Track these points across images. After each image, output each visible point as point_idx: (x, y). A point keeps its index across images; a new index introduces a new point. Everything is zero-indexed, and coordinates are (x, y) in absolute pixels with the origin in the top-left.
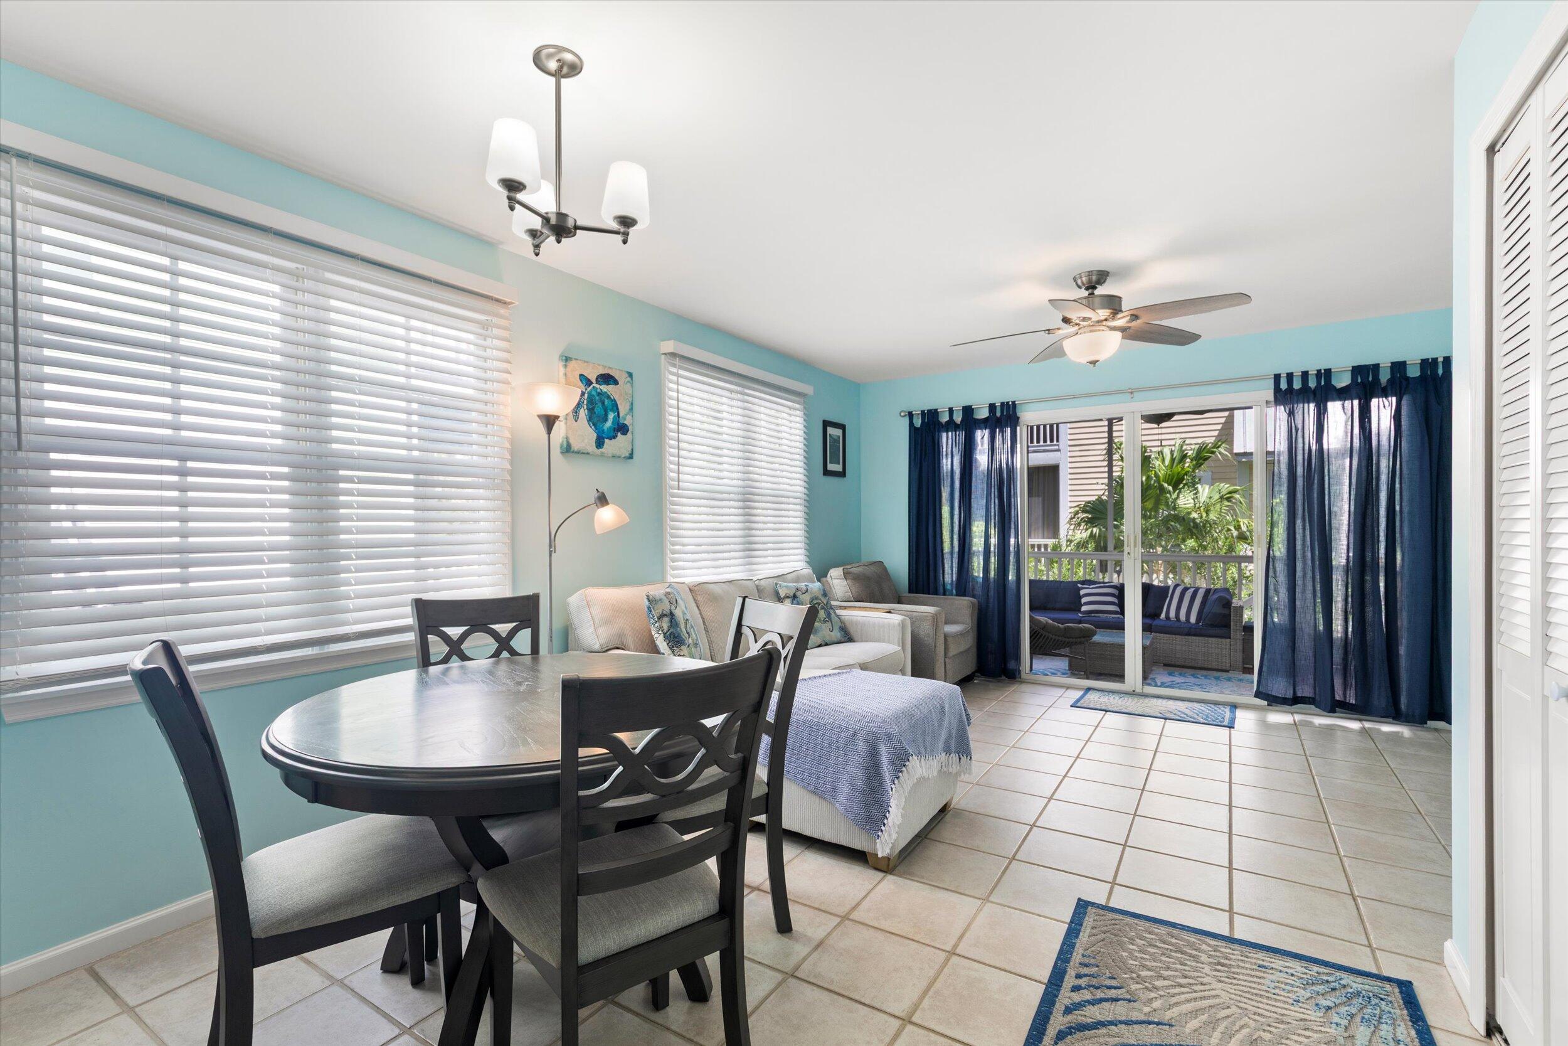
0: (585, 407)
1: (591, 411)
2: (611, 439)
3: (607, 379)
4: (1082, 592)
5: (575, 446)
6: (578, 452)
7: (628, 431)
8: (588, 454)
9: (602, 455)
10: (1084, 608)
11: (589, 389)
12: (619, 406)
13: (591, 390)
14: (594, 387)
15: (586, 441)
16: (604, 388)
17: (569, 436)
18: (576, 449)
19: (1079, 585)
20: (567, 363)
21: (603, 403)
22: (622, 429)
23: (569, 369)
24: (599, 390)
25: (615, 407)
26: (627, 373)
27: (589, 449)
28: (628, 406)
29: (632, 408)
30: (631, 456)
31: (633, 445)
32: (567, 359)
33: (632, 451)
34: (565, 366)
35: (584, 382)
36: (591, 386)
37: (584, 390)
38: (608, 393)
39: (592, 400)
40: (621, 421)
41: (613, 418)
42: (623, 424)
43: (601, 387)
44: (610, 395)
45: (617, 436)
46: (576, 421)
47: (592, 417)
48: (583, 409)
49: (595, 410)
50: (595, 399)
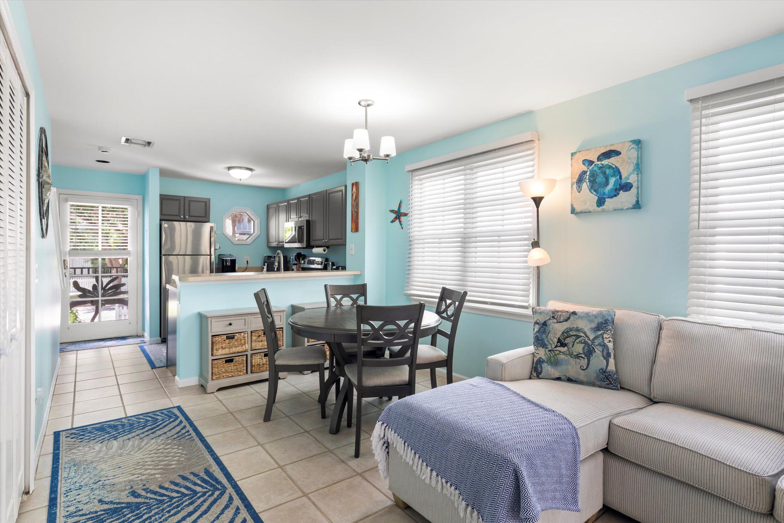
0: (587, 181)
1: (593, 182)
2: (612, 197)
3: (608, 154)
5: (578, 209)
6: (581, 213)
7: (631, 187)
8: (590, 212)
9: (603, 211)
11: (590, 168)
12: (621, 171)
13: (593, 168)
14: (595, 165)
15: (588, 204)
16: (605, 162)
17: (573, 203)
18: (579, 211)
20: (573, 157)
21: (605, 173)
23: (573, 161)
24: (600, 165)
25: (617, 172)
26: (631, 141)
27: (591, 209)
28: (632, 167)
29: (639, 168)
30: (637, 206)
31: (638, 198)
32: (572, 154)
33: (638, 202)
34: (572, 159)
35: (587, 164)
36: (593, 165)
37: (587, 170)
38: (610, 164)
39: (594, 174)
40: (624, 181)
41: (615, 182)
42: (625, 183)
43: (603, 162)
44: (611, 164)
45: (618, 194)
46: (579, 192)
47: (594, 186)
48: (585, 182)
49: (597, 180)
50: (596, 173)
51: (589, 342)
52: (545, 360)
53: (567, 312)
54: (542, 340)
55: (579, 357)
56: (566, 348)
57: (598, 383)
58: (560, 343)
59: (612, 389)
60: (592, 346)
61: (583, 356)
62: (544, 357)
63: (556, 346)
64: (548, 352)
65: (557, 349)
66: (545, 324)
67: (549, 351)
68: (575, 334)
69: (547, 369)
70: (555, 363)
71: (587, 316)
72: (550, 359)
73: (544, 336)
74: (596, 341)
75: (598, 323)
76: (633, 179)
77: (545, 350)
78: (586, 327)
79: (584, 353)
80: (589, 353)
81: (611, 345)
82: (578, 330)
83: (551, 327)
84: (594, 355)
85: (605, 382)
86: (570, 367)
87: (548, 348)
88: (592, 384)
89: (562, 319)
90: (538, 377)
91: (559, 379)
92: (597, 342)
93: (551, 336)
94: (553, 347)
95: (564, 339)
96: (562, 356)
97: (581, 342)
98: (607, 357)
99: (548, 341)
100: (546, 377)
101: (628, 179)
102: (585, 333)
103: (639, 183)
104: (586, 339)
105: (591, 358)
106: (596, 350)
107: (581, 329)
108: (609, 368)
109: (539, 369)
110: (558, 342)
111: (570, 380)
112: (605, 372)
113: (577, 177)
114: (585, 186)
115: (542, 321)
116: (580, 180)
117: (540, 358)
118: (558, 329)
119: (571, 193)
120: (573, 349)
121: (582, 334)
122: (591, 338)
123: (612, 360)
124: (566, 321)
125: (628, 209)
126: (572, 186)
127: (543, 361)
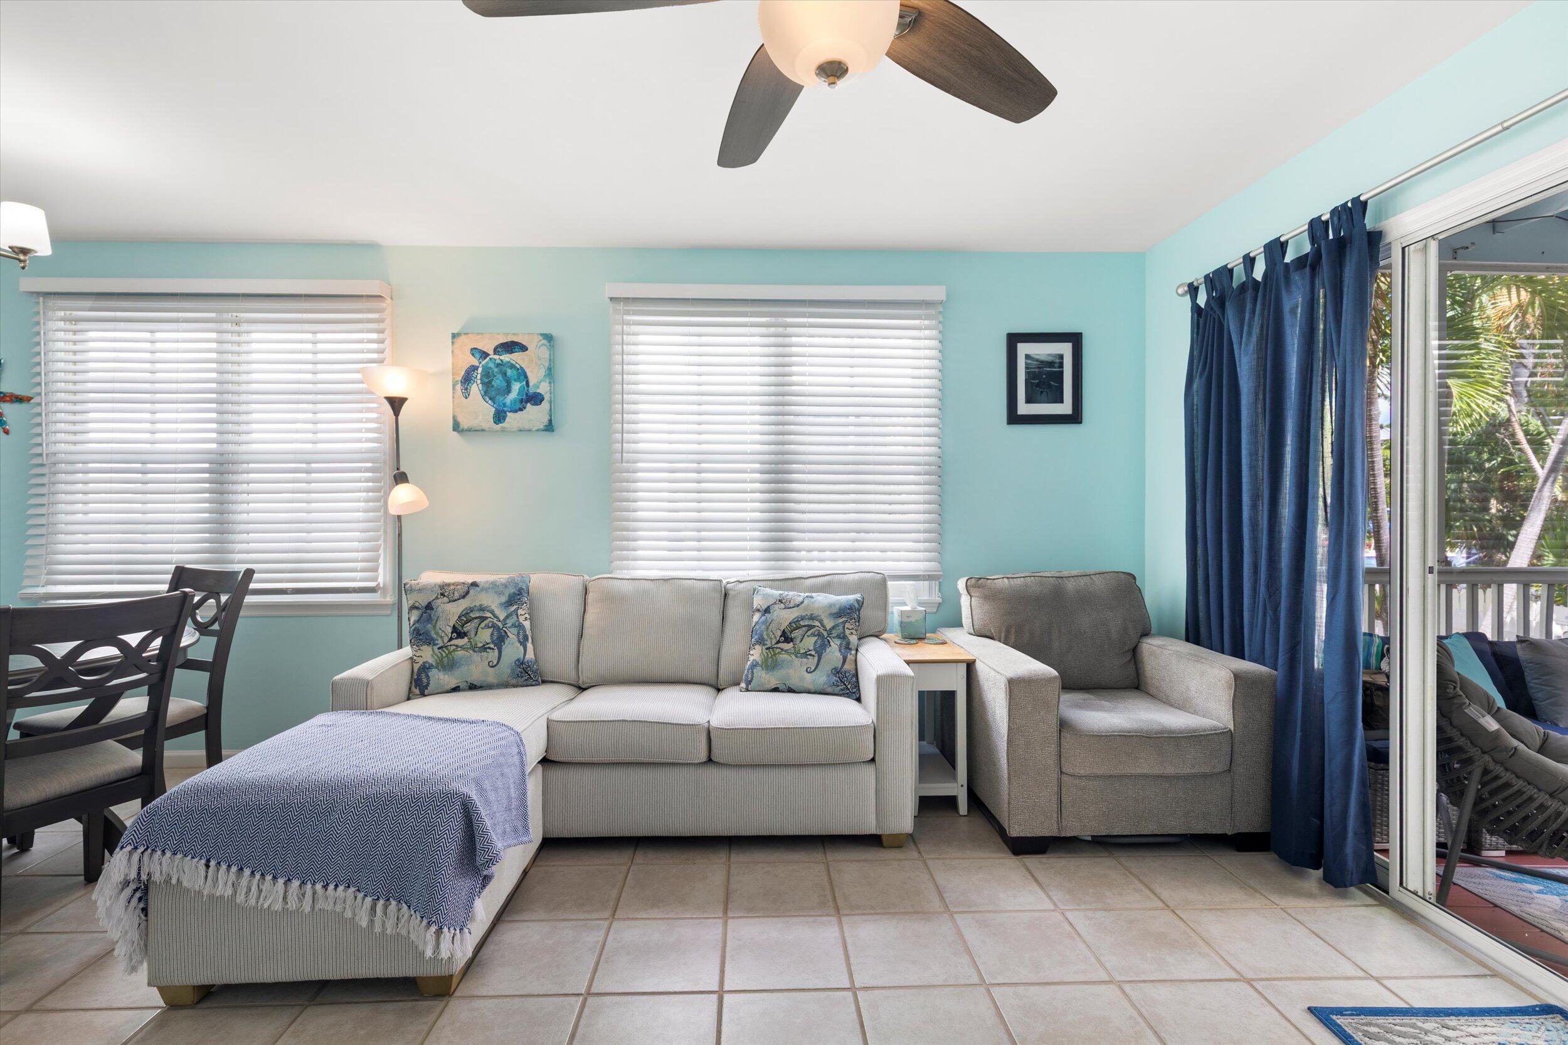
0: (479, 382)
1: (487, 385)
2: (516, 411)
3: (510, 347)
5: (464, 423)
6: (469, 430)
7: (542, 400)
8: (483, 430)
9: (503, 430)
11: (483, 363)
13: (487, 363)
14: (491, 359)
15: (480, 418)
16: (506, 358)
17: (456, 414)
18: (466, 428)
20: (455, 340)
21: (505, 374)
22: (535, 399)
23: (456, 346)
24: (498, 361)
25: (523, 375)
26: (542, 335)
27: (485, 426)
28: (542, 372)
29: (550, 373)
30: (549, 427)
31: (551, 416)
32: (454, 336)
33: (550, 421)
34: (453, 343)
35: (478, 356)
36: (488, 359)
37: (478, 364)
38: (512, 362)
39: (489, 373)
40: (532, 390)
41: (519, 389)
42: (534, 393)
43: (502, 358)
44: (514, 363)
45: (525, 408)
46: (466, 398)
47: (489, 391)
48: (475, 384)
49: (493, 383)
50: (492, 372)
51: (500, 624)
52: (434, 664)
53: (464, 583)
54: (427, 633)
55: (487, 648)
56: (466, 640)
57: (514, 681)
58: (456, 632)
59: (532, 685)
60: (504, 629)
61: (492, 646)
62: (431, 661)
63: (451, 639)
64: (436, 651)
65: (453, 642)
66: (429, 607)
67: (439, 648)
68: (478, 615)
69: (438, 677)
70: (448, 665)
71: (494, 587)
72: (441, 660)
73: (429, 625)
74: (508, 621)
75: (509, 595)
76: (543, 389)
77: (433, 649)
78: (493, 602)
79: (493, 642)
80: (500, 640)
81: (527, 624)
82: (482, 609)
83: (440, 609)
84: (507, 642)
85: (522, 677)
86: (473, 667)
87: (438, 644)
88: (505, 685)
89: (457, 595)
90: (423, 695)
91: (456, 689)
92: (510, 622)
93: (441, 624)
94: (446, 642)
95: (463, 626)
96: (460, 653)
97: (487, 627)
98: (523, 643)
99: (437, 633)
100: (436, 692)
101: (538, 388)
102: (492, 612)
103: (552, 395)
104: (495, 621)
105: (503, 647)
106: (509, 634)
107: (486, 607)
108: (527, 656)
109: (425, 680)
110: (452, 633)
111: (473, 687)
112: (522, 664)
113: (463, 373)
114: (476, 389)
115: (424, 604)
116: (467, 379)
117: (424, 663)
118: (451, 612)
119: (453, 397)
120: (477, 638)
121: (489, 615)
122: (502, 618)
123: (529, 645)
124: (464, 597)
125: (538, 430)
126: (454, 388)
127: (431, 667)
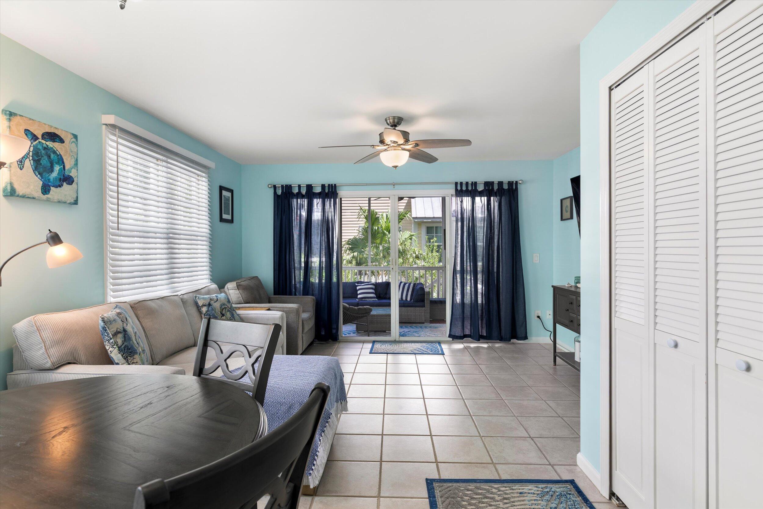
0: (31, 158)
1: (37, 162)
2: (57, 187)
3: (52, 136)
4: (358, 288)
5: (20, 190)
6: (23, 197)
7: (73, 182)
8: (33, 198)
9: (48, 200)
10: (359, 296)
11: (34, 143)
12: (65, 161)
13: (36, 144)
14: (39, 142)
15: (31, 187)
16: (50, 144)
17: (13, 181)
18: (21, 194)
19: (356, 284)
20: (11, 118)
21: (49, 157)
22: (69, 180)
23: (12, 123)
24: (45, 145)
25: (61, 161)
26: (72, 134)
27: (36, 194)
28: (73, 162)
29: (77, 163)
30: (76, 202)
31: (77, 193)
32: (11, 115)
33: (77, 197)
34: (9, 120)
35: (29, 137)
36: (37, 141)
37: (30, 144)
38: (52, 148)
39: (38, 153)
40: (65, 172)
41: (59, 170)
42: (67, 175)
43: (45, 143)
44: (56, 150)
45: (62, 185)
46: (21, 169)
47: (38, 168)
48: (28, 159)
49: (41, 162)
50: (41, 152)
101: (71, 172)
103: (78, 179)
119: (10, 167)
125: (70, 203)
